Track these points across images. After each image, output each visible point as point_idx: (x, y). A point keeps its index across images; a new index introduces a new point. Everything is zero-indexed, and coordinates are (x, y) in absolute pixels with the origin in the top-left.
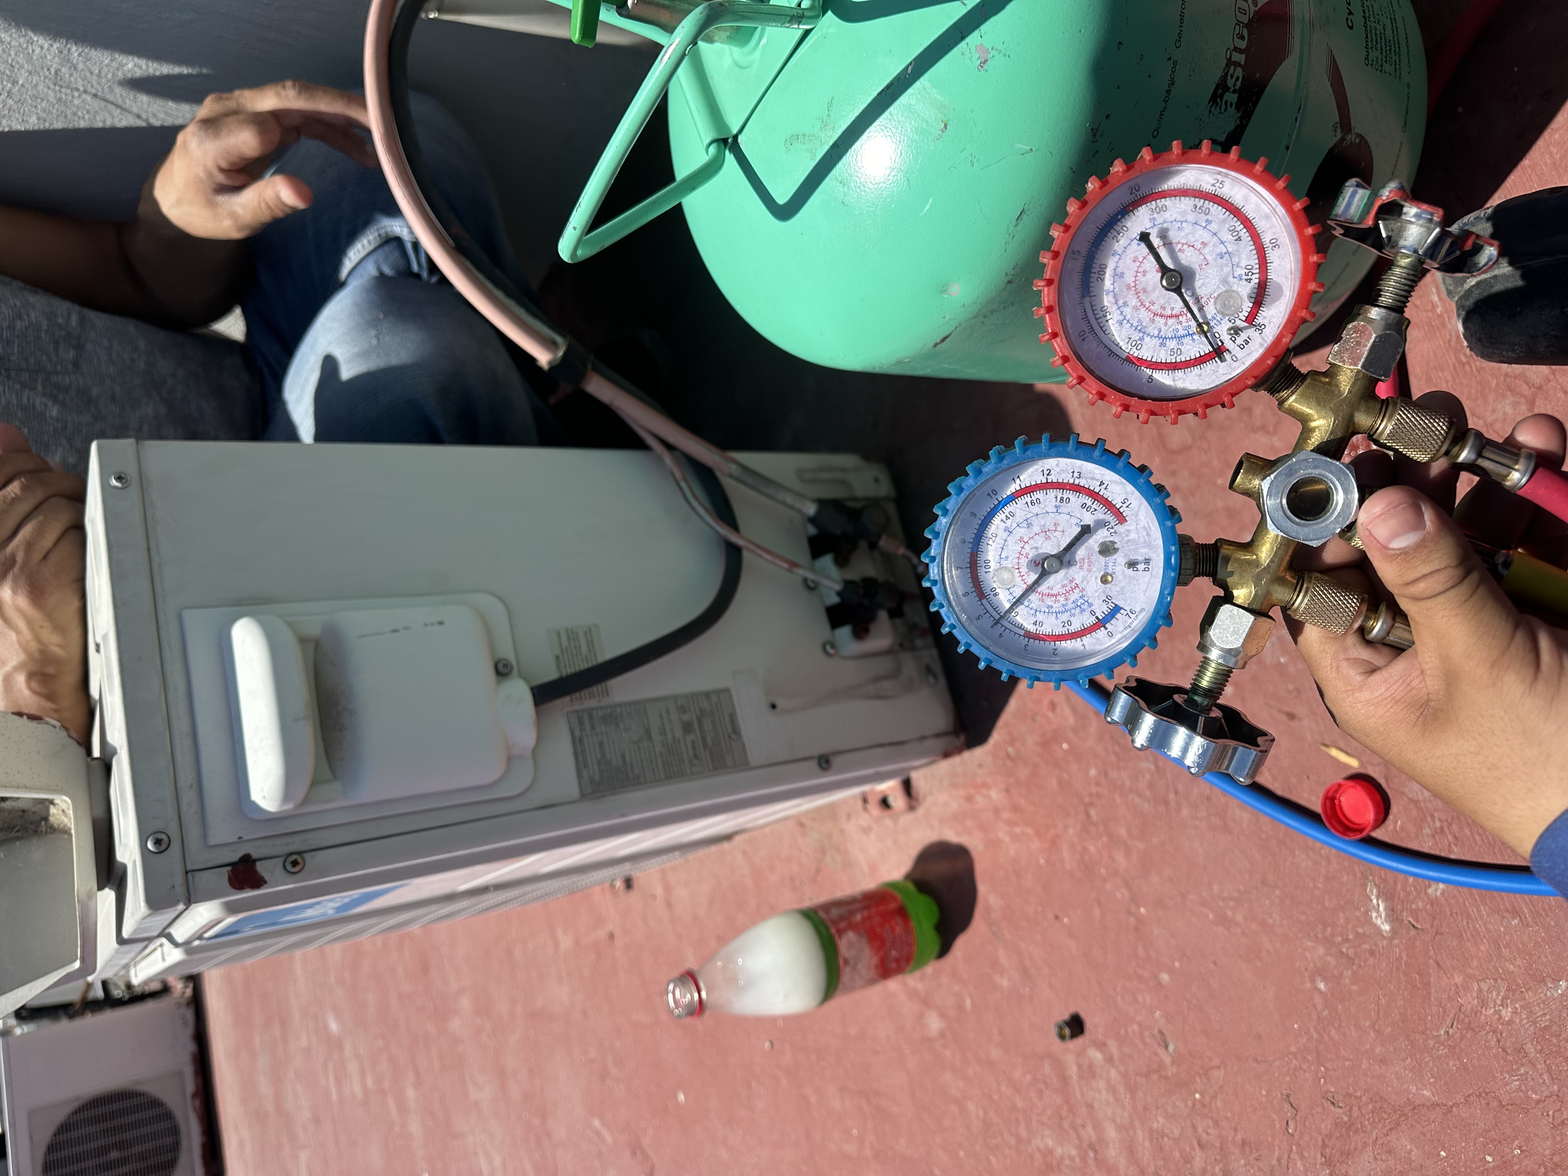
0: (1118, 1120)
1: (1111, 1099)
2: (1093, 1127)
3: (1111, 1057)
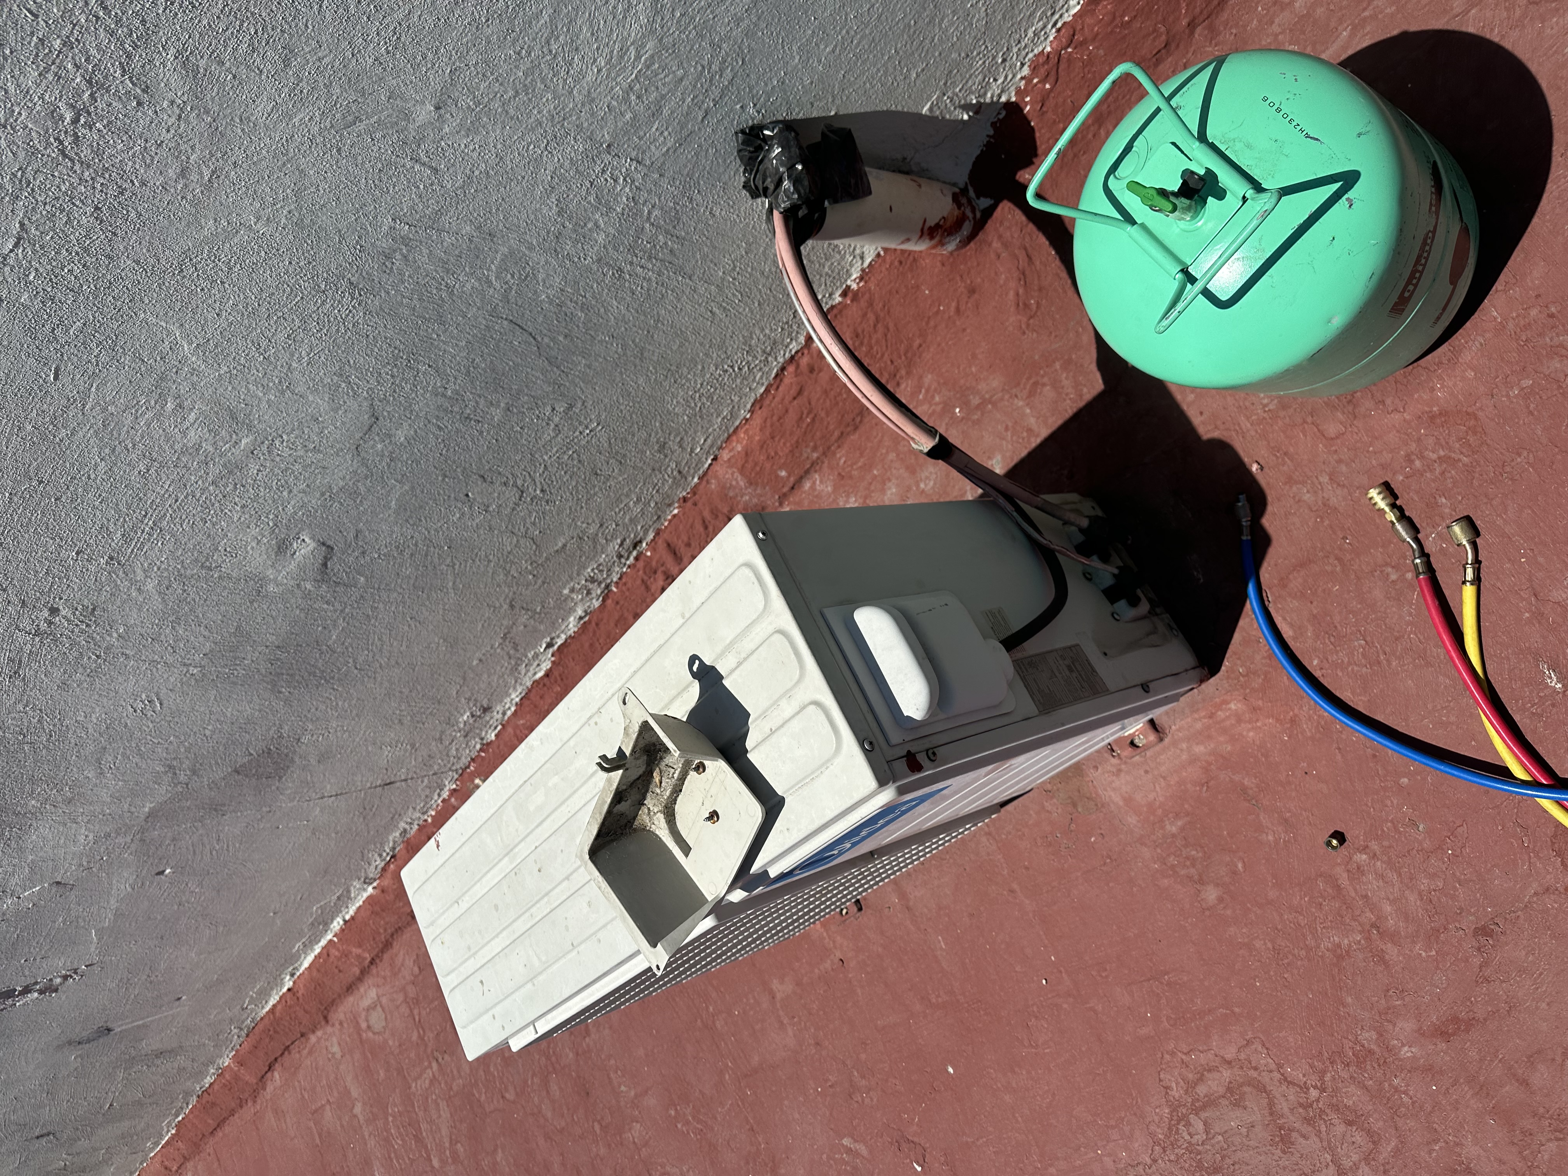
0: (1391, 897)
1: (1381, 883)
2: (1371, 910)
3: (1375, 855)
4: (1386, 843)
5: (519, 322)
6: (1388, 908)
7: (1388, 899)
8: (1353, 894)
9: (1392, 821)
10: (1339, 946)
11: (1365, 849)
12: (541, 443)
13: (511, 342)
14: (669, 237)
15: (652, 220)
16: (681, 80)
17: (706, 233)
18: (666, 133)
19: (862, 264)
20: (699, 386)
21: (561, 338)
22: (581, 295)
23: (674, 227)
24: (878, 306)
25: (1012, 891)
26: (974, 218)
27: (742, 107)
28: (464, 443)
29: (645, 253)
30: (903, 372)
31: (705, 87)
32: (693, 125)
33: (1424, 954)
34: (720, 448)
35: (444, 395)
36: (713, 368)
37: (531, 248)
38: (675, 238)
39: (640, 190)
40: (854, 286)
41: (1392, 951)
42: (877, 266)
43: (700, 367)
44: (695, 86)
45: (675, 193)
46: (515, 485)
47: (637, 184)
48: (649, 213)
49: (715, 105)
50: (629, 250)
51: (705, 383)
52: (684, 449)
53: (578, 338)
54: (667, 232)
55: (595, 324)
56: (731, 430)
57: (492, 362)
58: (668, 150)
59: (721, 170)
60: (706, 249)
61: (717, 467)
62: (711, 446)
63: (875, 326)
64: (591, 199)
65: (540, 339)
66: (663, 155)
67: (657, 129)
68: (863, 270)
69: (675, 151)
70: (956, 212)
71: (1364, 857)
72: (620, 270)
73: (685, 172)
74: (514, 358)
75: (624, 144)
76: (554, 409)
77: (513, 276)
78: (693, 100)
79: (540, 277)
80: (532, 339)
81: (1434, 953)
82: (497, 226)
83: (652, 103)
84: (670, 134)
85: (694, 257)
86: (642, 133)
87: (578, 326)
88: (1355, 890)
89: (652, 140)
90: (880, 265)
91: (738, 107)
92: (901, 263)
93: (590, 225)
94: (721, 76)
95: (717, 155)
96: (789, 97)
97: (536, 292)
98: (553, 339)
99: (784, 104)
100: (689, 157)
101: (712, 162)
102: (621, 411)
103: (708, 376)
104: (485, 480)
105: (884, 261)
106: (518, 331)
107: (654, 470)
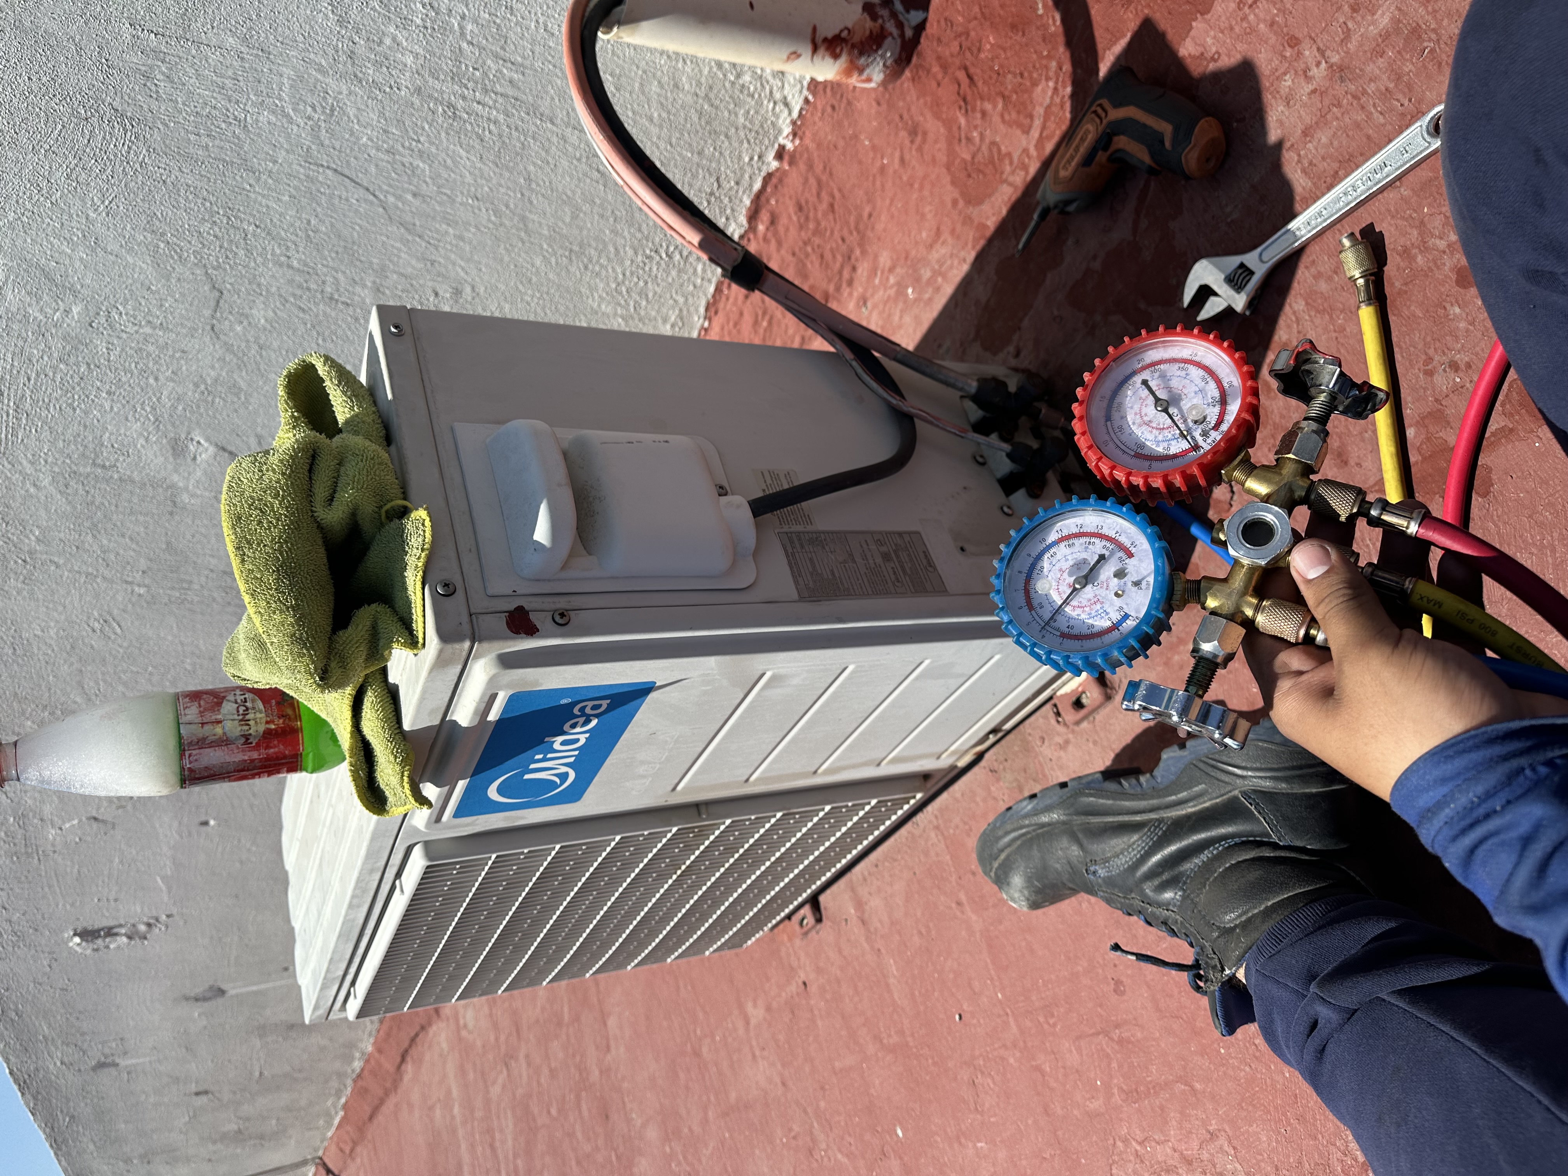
5: (346, 172)
13: (347, 200)
14: (501, 62)
15: (469, 38)
17: (550, 58)
19: (790, 114)
20: (621, 276)
21: (409, 197)
22: (413, 140)
23: (503, 49)
24: (819, 167)
28: (340, 332)
29: (476, 83)
30: (858, 252)
35: (290, 266)
36: (630, 252)
37: (321, 70)
38: (509, 65)
40: (790, 146)
42: (808, 115)
43: (612, 249)
48: (461, 28)
50: (452, 78)
51: (628, 273)
53: (431, 198)
54: (496, 56)
55: (447, 180)
57: (332, 225)
63: (818, 195)
65: (382, 197)
68: (794, 123)
72: (450, 105)
74: (359, 221)
76: (436, 294)
77: (315, 110)
79: (352, 112)
80: (371, 197)
82: (267, 38)
85: (547, 92)
87: (425, 182)
90: (812, 114)
93: (387, 42)
97: (352, 133)
98: (399, 198)
102: (528, 304)
103: (628, 263)
105: (815, 107)
106: (351, 186)
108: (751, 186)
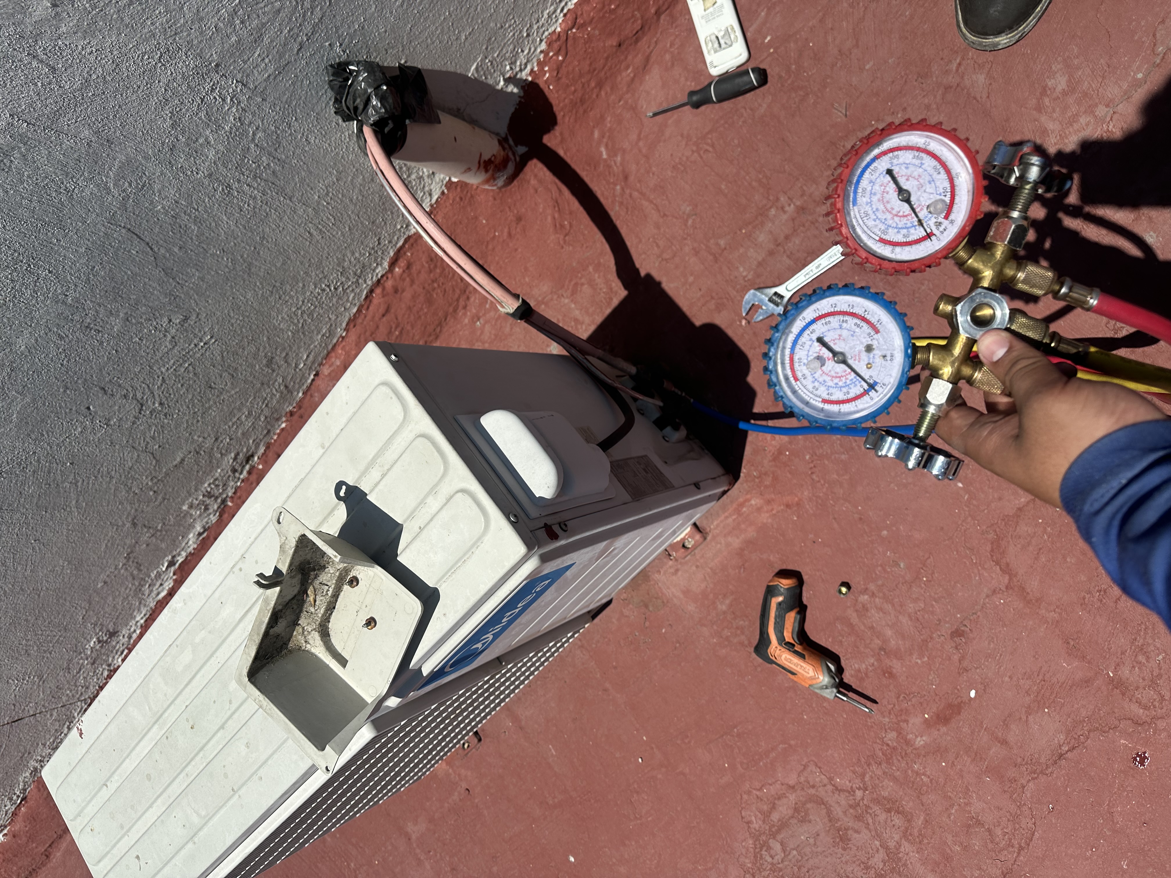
0: (890, 623)
1: (881, 615)
2: (878, 637)
3: (873, 593)
4: (880, 583)
5: (137, 231)
6: (889, 632)
7: (888, 625)
8: (862, 628)
9: (881, 566)
10: (859, 671)
11: (865, 591)
12: (159, 355)
13: (129, 251)
14: (272, 158)
15: (257, 141)
16: (279, 11)
18: (267, 60)
20: (301, 303)
21: (176, 250)
22: (194, 208)
23: (276, 150)
25: (606, 690)
26: (515, 160)
27: (330, 45)
28: (84, 353)
29: (251, 171)
31: (299, 21)
32: (289, 55)
33: (919, 661)
34: (321, 364)
35: (64, 303)
36: (312, 286)
37: (147, 158)
38: (276, 161)
39: (246, 111)
41: (897, 666)
42: (442, 202)
43: (301, 285)
44: (290, 19)
45: (276, 118)
46: (135, 397)
47: (243, 105)
48: (254, 134)
49: (308, 40)
50: (236, 168)
51: (306, 301)
52: (289, 364)
53: (191, 251)
54: (270, 154)
55: (207, 238)
56: (330, 347)
57: (110, 270)
58: (269, 76)
59: (315, 101)
60: (303, 173)
61: (319, 382)
62: (313, 362)
64: (202, 115)
65: (156, 249)
66: (265, 80)
67: (259, 55)
69: (275, 78)
70: (502, 153)
71: (866, 597)
72: (229, 186)
73: (284, 100)
74: (133, 268)
75: (230, 65)
76: (170, 321)
77: (130, 185)
78: (289, 32)
79: (156, 187)
80: (148, 250)
81: (926, 659)
82: (115, 132)
83: (254, 29)
84: (270, 61)
85: (293, 180)
86: (246, 57)
87: (191, 239)
88: (864, 624)
89: (255, 65)
90: (445, 201)
91: (327, 44)
92: (461, 199)
93: (201, 141)
94: (312, 13)
95: (311, 86)
96: (368, 41)
97: (152, 203)
98: (168, 250)
99: (364, 47)
100: (288, 85)
101: (307, 93)
102: (232, 325)
103: (308, 294)
104: (105, 392)
105: (448, 198)
106: (136, 241)
107: (263, 384)
108: (397, 243)
